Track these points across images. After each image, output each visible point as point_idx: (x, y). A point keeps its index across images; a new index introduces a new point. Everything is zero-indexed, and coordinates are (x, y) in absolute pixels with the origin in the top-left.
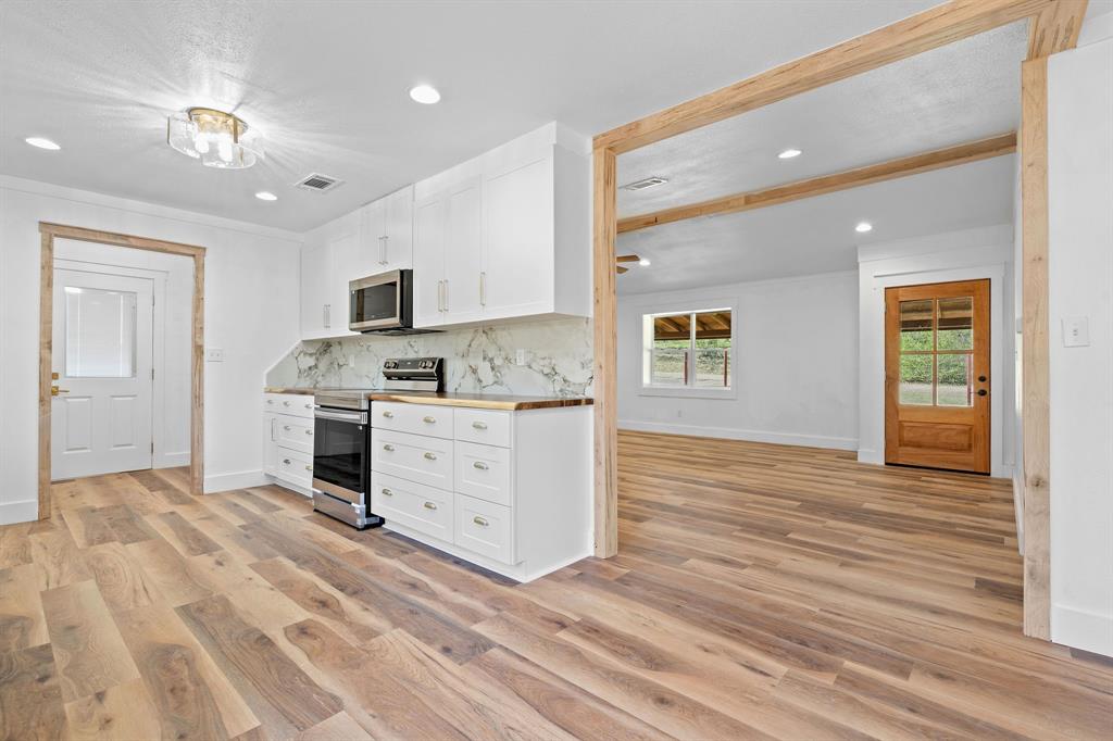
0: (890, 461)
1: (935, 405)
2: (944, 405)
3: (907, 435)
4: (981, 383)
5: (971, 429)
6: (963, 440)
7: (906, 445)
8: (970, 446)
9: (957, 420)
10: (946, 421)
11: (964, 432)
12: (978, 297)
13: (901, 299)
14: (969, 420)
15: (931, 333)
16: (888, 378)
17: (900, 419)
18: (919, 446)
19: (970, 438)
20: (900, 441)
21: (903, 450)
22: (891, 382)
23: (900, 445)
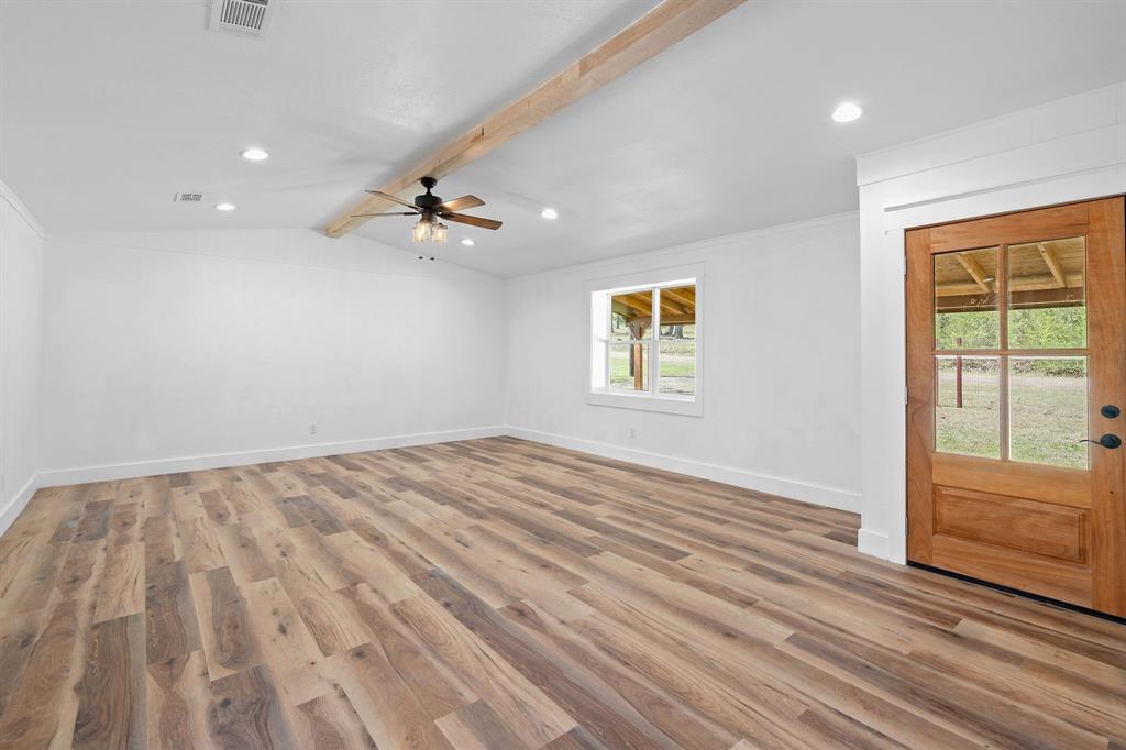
0: (916, 560)
1: (1005, 459)
2: (1027, 460)
3: (948, 513)
4: (1106, 421)
5: (1084, 518)
6: (1069, 538)
7: (948, 533)
8: (1082, 553)
9: (1054, 493)
10: (1028, 493)
11: (1070, 522)
12: (1098, 236)
13: (936, 248)
14: (1082, 497)
15: (996, 314)
16: (911, 400)
17: (936, 480)
18: (973, 537)
19: (1082, 535)
20: (935, 522)
21: (939, 541)
22: (919, 407)
23: (935, 532)
